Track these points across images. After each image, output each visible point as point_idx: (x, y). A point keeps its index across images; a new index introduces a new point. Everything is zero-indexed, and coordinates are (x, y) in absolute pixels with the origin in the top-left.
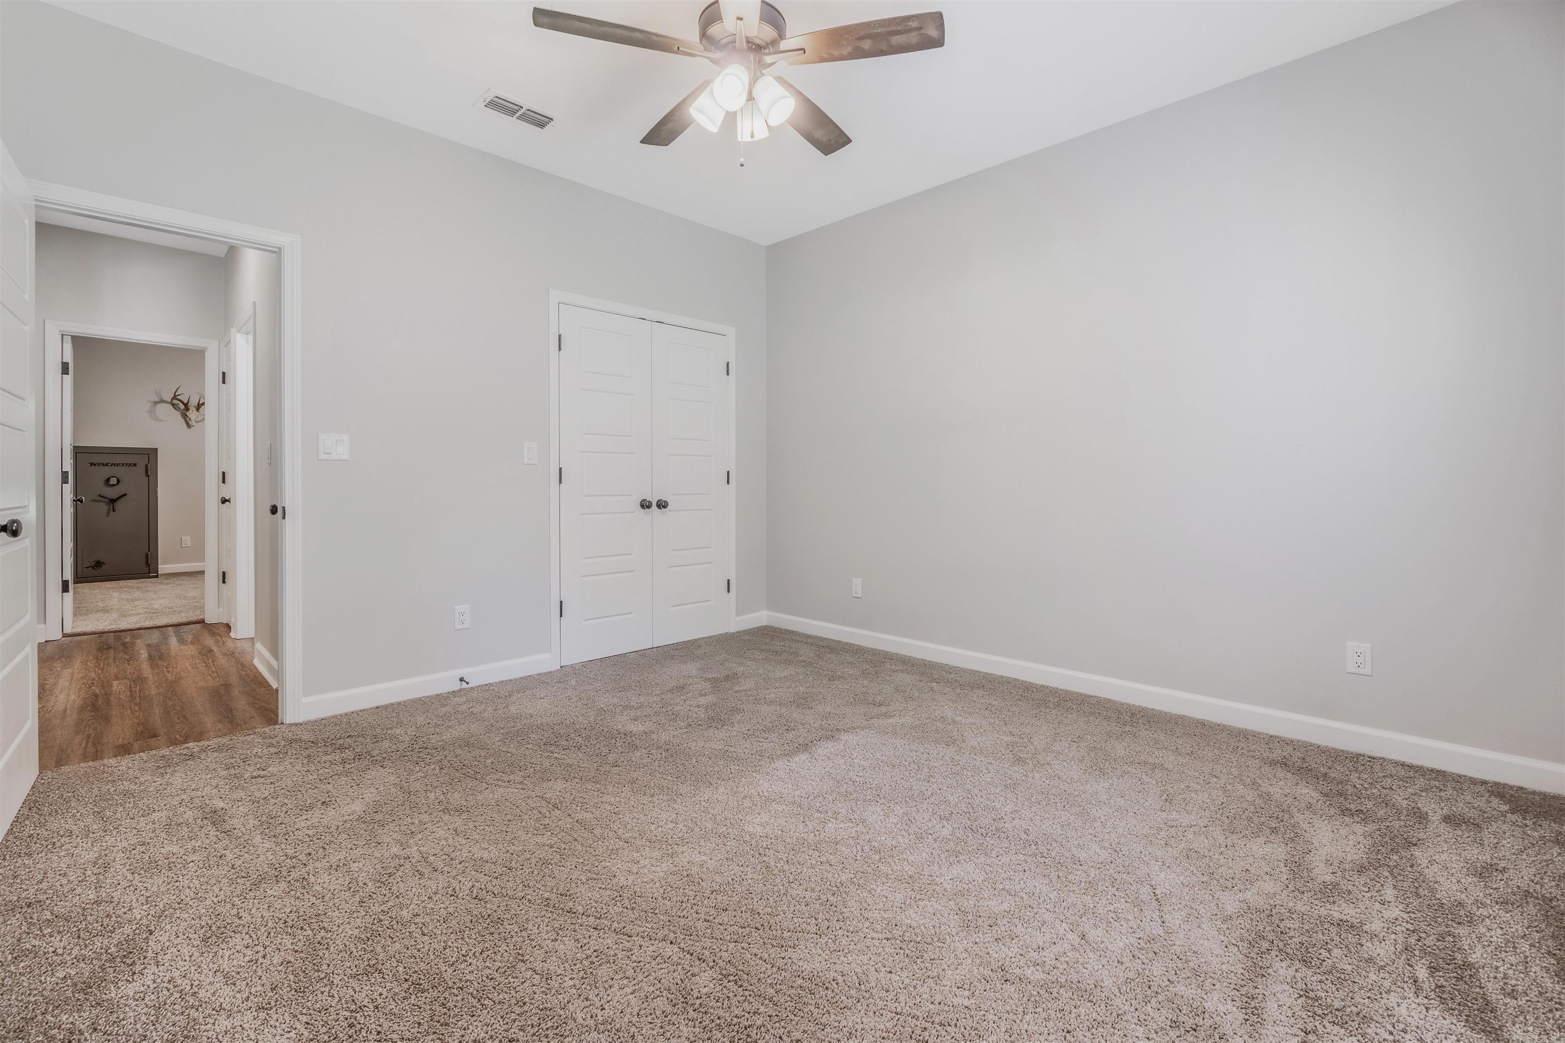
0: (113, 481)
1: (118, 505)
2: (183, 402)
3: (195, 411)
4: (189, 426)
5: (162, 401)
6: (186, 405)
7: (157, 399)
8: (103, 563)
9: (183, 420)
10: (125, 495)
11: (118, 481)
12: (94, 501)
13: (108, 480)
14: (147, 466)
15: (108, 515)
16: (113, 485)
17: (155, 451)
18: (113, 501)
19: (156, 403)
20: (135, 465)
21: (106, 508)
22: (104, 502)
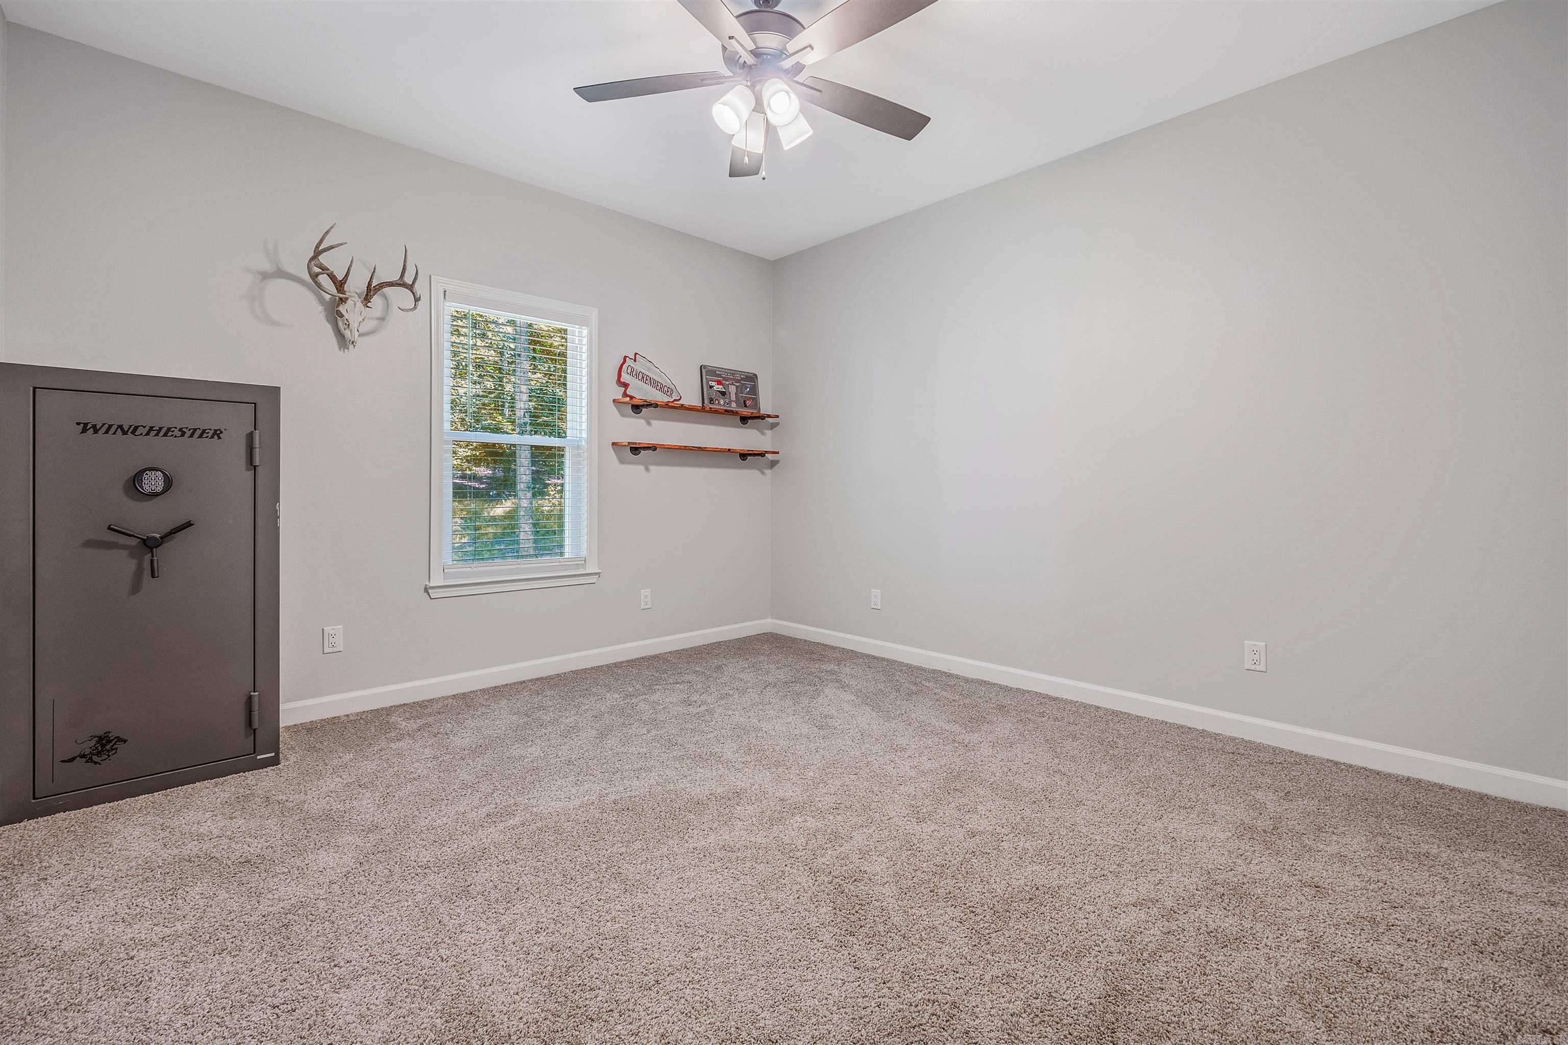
0: (153, 482)
1: (166, 554)
2: (332, 277)
3: (359, 304)
4: (343, 341)
5: (281, 274)
6: (340, 285)
7: (267, 267)
8: (119, 739)
9: (329, 328)
10: (189, 524)
11: (169, 483)
12: (91, 544)
13: (137, 478)
14: (250, 437)
15: (136, 588)
16: (156, 495)
17: (274, 393)
18: (149, 545)
19: (265, 276)
20: (217, 434)
21: (131, 565)
22: (124, 547)
